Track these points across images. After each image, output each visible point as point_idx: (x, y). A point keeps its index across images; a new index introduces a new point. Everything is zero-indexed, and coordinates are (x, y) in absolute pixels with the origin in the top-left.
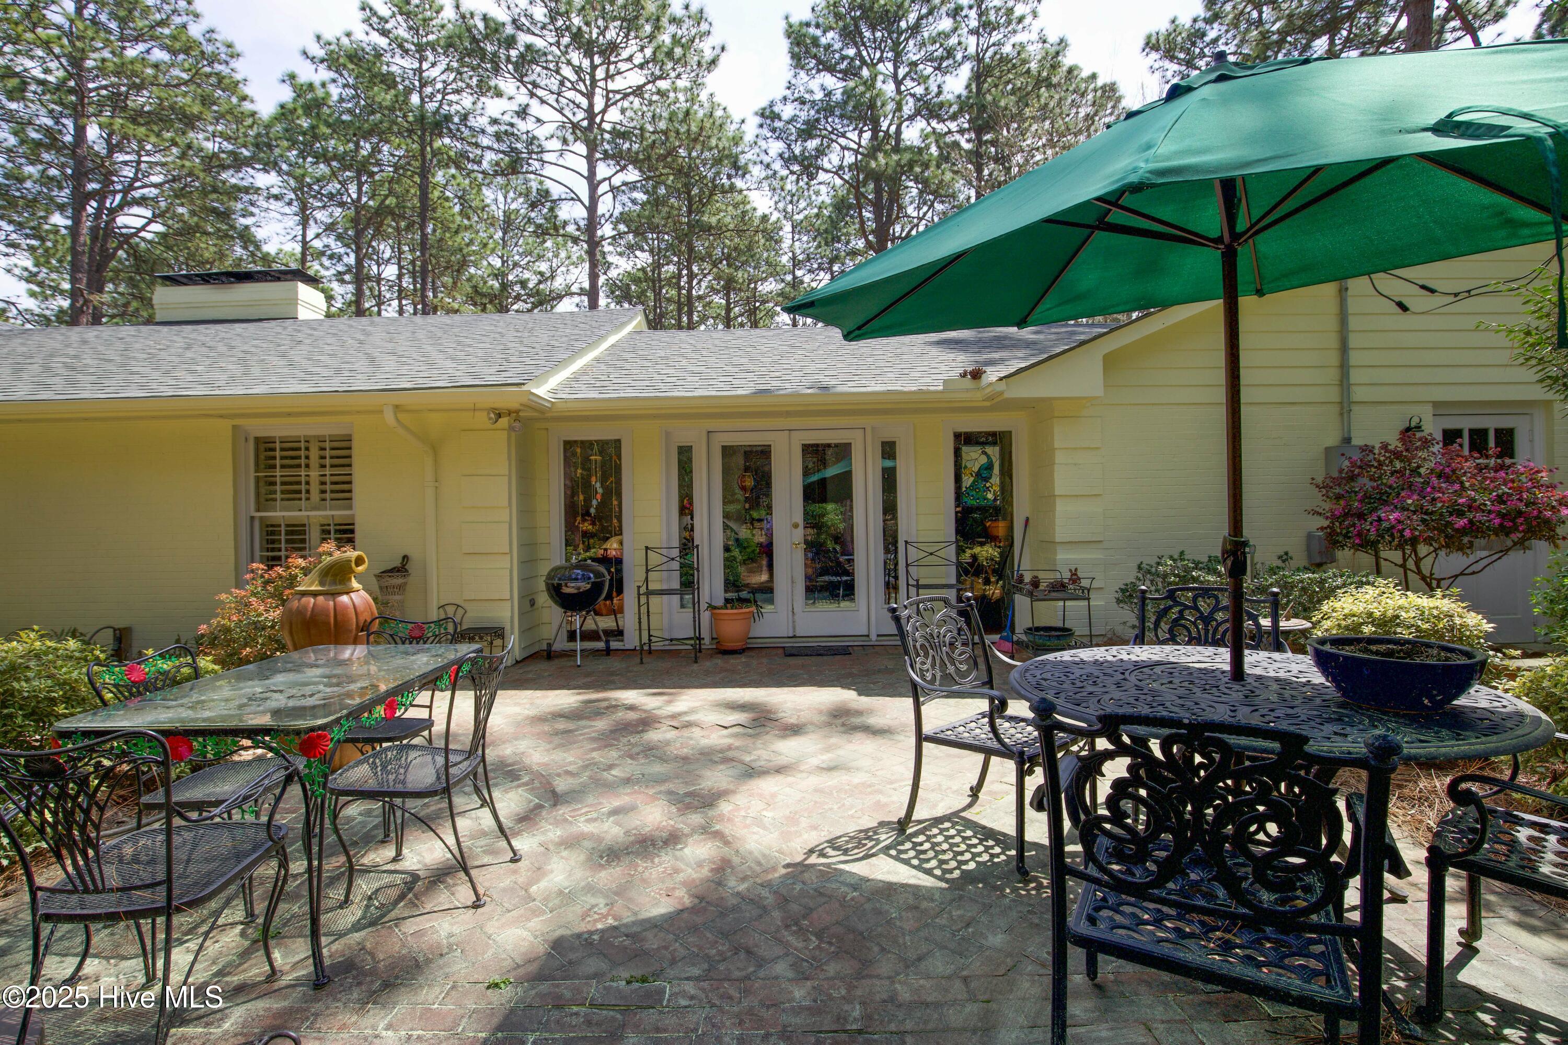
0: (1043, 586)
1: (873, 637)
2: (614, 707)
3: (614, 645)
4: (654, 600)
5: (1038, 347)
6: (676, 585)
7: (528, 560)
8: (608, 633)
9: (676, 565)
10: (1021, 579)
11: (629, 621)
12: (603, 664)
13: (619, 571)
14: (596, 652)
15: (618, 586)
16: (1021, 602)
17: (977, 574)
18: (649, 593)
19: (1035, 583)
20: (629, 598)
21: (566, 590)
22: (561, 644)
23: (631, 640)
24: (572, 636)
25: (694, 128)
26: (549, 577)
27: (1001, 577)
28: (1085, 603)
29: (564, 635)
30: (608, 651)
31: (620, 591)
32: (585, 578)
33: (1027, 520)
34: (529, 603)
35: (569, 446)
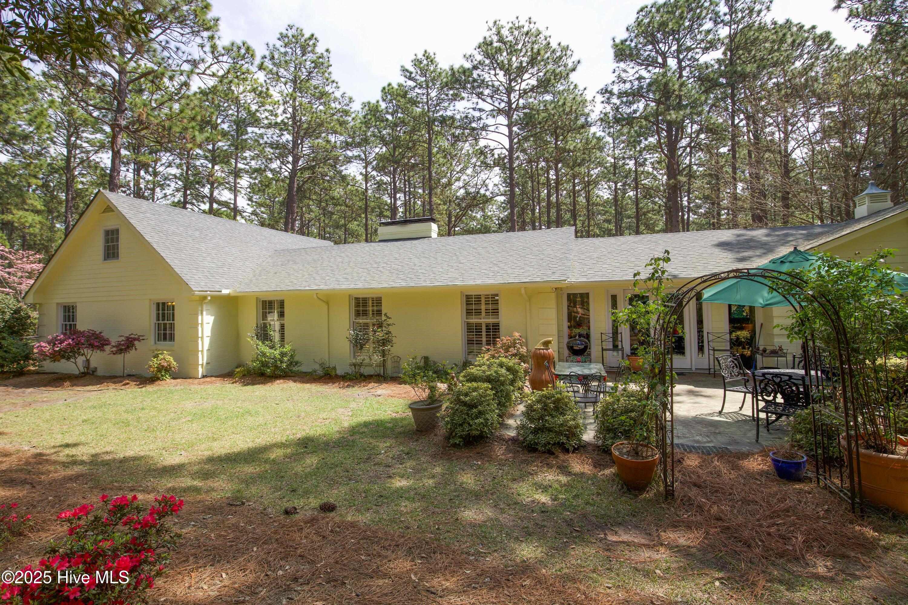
0: (767, 352)
1: (694, 369)
5: (767, 247)
7: (559, 337)
9: (611, 340)
10: (758, 349)
13: (589, 341)
16: (759, 357)
17: (739, 346)
18: (603, 350)
19: (764, 351)
20: (594, 351)
21: (575, 348)
26: (567, 343)
27: (751, 346)
28: (785, 359)
31: (590, 349)
32: (582, 344)
33: (762, 324)
35: (569, 295)
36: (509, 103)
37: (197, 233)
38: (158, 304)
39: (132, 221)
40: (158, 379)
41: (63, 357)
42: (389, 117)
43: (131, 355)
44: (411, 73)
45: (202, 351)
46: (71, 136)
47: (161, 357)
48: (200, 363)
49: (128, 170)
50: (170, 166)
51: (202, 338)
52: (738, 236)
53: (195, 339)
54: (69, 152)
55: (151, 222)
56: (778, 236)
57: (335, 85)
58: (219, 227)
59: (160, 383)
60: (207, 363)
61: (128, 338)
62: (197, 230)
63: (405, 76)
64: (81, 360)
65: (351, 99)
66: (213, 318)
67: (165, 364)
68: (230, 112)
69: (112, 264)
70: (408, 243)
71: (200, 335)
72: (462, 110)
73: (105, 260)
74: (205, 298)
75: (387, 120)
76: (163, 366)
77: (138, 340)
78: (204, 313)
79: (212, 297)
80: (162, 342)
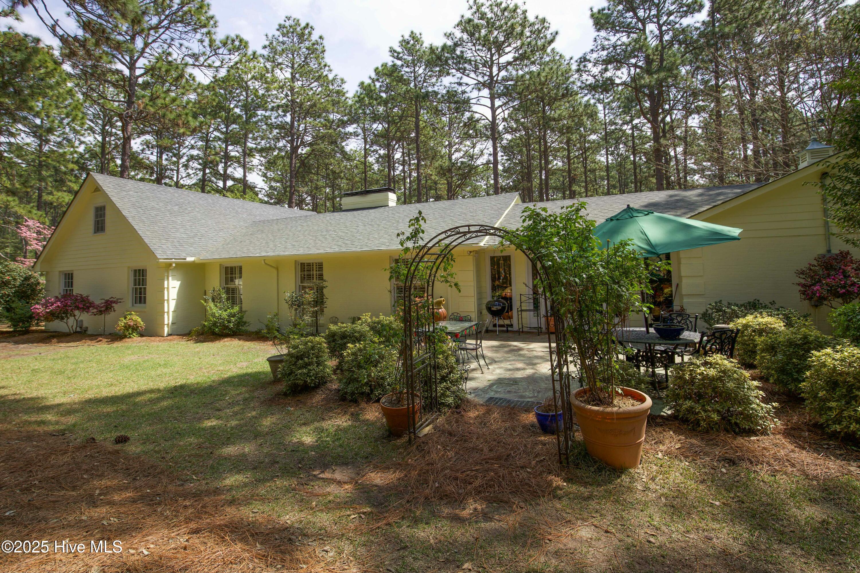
2: (510, 346)
3: (509, 329)
4: (523, 313)
6: (532, 308)
7: (480, 299)
8: (508, 326)
9: (532, 301)
11: (515, 321)
12: (505, 335)
13: (511, 302)
14: (503, 331)
15: (511, 308)
18: (522, 311)
20: (515, 312)
21: (493, 309)
22: (491, 328)
23: (516, 328)
24: (495, 325)
25: (543, 79)
26: (487, 304)
29: (492, 325)
30: (507, 331)
31: (511, 310)
32: (499, 305)
33: (677, 285)
34: (480, 313)
35: (492, 258)
36: (491, 76)
37: (176, 208)
38: (135, 271)
39: (113, 199)
40: (125, 337)
41: (58, 317)
42: (384, 95)
43: (110, 317)
44: (399, 53)
45: (168, 312)
46: (106, 125)
47: (129, 317)
48: (166, 322)
49: (152, 154)
50: (193, 147)
51: (168, 300)
52: (671, 196)
53: (162, 301)
54: (104, 139)
55: (132, 199)
56: (711, 195)
57: (327, 68)
58: (201, 202)
59: (127, 340)
60: (172, 323)
61: (107, 301)
62: (177, 205)
63: (393, 57)
64: (71, 321)
65: (342, 80)
66: (179, 282)
67: (132, 324)
68: (242, 97)
69: (100, 236)
70: (365, 212)
71: (166, 298)
72: (448, 85)
73: (96, 232)
74: (170, 265)
75: (381, 97)
76: (130, 326)
77: (116, 302)
78: (170, 278)
79: (177, 264)
80: (138, 305)
